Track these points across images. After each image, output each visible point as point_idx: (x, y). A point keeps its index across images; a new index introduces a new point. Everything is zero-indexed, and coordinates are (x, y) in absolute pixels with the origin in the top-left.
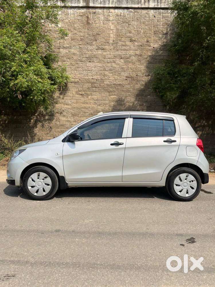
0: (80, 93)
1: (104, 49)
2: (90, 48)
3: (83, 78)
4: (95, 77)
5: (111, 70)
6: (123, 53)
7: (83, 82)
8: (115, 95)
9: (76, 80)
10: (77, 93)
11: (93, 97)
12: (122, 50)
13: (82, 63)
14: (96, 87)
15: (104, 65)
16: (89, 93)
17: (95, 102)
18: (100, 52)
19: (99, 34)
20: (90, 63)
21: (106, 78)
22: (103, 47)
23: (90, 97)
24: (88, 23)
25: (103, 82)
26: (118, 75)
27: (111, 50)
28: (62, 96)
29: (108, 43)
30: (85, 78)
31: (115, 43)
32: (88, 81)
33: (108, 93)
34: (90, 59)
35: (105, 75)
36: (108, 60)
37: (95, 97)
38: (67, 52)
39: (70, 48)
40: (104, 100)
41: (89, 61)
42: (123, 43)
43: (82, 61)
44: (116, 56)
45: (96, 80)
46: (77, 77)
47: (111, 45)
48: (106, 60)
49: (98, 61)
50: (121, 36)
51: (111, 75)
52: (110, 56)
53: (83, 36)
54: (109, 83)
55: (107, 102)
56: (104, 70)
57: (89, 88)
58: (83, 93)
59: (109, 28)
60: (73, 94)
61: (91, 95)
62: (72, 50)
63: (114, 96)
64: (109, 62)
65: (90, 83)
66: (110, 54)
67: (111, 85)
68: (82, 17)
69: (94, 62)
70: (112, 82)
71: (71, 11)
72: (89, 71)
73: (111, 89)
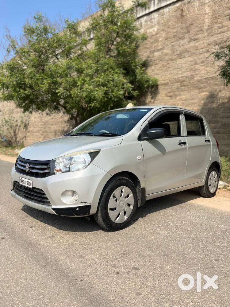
0: (169, 94)
1: (196, 39)
2: (182, 42)
3: (173, 78)
4: (185, 74)
5: (202, 62)
6: (219, 37)
7: (172, 83)
8: (206, 91)
9: (166, 82)
10: (166, 96)
11: (181, 97)
12: (218, 34)
13: (173, 62)
14: (185, 86)
15: (195, 58)
16: (177, 93)
17: (183, 103)
18: (192, 44)
19: (192, 24)
20: (181, 59)
21: (197, 72)
22: (196, 37)
23: (178, 98)
24: (182, 16)
25: (193, 78)
26: (211, 67)
27: (204, 37)
28: (152, 100)
29: (202, 30)
30: (175, 77)
31: (210, 28)
32: (178, 81)
33: (198, 90)
34: (180, 56)
35: (195, 70)
36: (201, 50)
37: (183, 97)
38: (160, 54)
39: (163, 49)
40: (193, 99)
41: (180, 58)
42: (219, 25)
43: (173, 60)
44: (210, 43)
45: (186, 77)
46: (167, 78)
47: (205, 31)
48: (198, 51)
49: (189, 55)
50: (218, 17)
51: (203, 67)
52: (203, 46)
53: (177, 32)
54: (199, 78)
55: (196, 101)
56: (195, 64)
57: (178, 88)
58: (172, 94)
59: (204, 13)
60: (162, 97)
61: (180, 95)
62: (165, 51)
63: (205, 93)
64: (201, 53)
65: (179, 82)
66: (204, 43)
67: (202, 80)
68: (176, 12)
69: (185, 57)
70: (203, 77)
71: (166, 10)
72: (179, 70)
73: (202, 85)
